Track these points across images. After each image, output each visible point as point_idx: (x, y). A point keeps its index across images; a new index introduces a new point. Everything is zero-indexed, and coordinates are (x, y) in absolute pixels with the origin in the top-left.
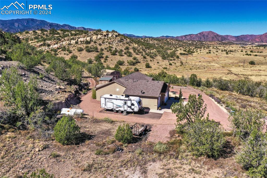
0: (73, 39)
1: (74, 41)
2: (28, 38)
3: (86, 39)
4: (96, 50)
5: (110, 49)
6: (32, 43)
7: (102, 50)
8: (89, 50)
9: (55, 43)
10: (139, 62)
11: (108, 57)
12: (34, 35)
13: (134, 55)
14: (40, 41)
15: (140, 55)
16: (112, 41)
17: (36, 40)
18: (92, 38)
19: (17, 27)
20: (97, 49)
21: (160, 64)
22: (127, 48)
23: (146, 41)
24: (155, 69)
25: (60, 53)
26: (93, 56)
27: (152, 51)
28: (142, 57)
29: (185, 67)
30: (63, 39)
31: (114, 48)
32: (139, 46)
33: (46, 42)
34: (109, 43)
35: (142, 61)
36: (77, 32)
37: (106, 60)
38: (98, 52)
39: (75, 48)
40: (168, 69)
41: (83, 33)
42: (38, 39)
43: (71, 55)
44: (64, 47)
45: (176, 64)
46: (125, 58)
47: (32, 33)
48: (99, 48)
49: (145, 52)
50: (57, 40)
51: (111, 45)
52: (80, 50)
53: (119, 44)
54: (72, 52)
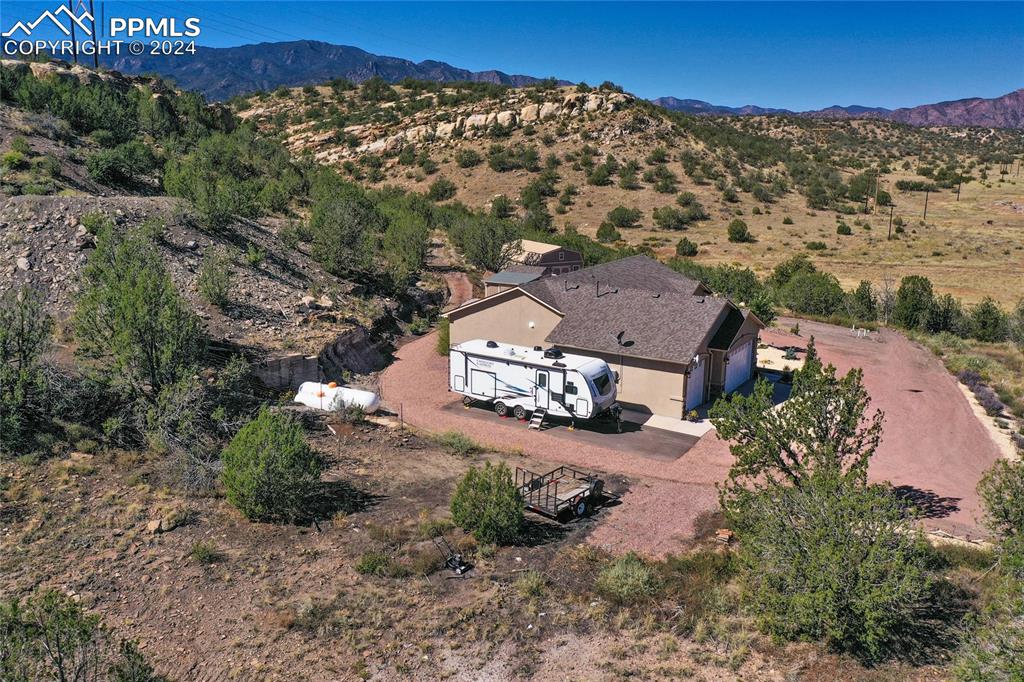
0: (446, 119)
1: (450, 127)
2: (285, 115)
3: (495, 118)
4: (530, 161)
5: (584, 160)
6: (296, 132)
7: (554, 162)
8: (504, 163)
9: (377, 132)
10: (705, 218)
11: (575, 193)
12: (307, 104)
13: (688, 187)
14: (325, 127)
15: (713, 187)
16: (599, 127)
17: (313, 123)
18: (520, 114)
19: (260, 72)
20: (533, 157)
21: (796, 227)
22: (660, 158)
23: (752, 127)
24: (769, 249)
25: (391, 171)
26: (515, 185)
27: (766, 171)
28: (721, 193)
29: (909, 247)
30: (407, 120)
31: (605, 157)
32: (712, 147)
33: (346, 130)
34: (586, 137)
35: (718, 213)
36: (463, 91)
37: (568, 203)
38: (536, 169)
39: (451, 156)
40: (831, 252)
41: (484, 96)
42: (320, 118)
43: (431, 180)
44: (411, 148)
45: (869, 229)
46: (646, 199)
47: (299, 94)
48: (544, 152)
49: (736, 174)
50: (386, 122)
51: (591, 145)
52: (469, 162)
53: (628, 139)
54: (438, 170)
